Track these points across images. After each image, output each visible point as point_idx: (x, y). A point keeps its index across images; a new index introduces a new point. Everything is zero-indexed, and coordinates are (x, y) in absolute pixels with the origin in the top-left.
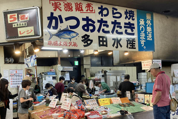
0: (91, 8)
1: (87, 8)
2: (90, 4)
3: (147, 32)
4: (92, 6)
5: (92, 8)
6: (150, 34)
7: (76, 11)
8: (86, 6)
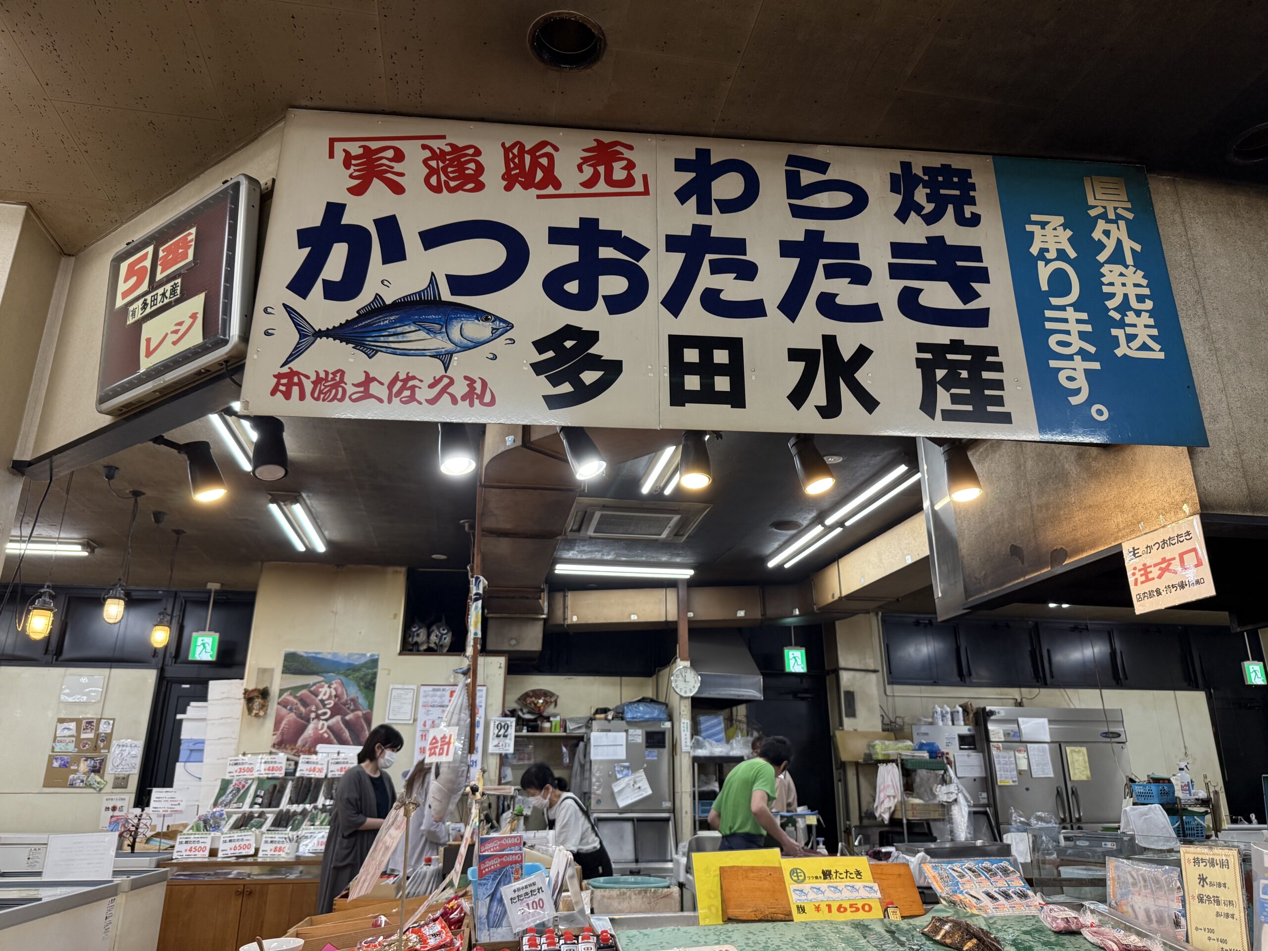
0: (618, 166)
1: (588, 171)
2: (617, 143)
3: (1111, 304)
4: (627, 153)
5: (630, 165)
6: (1138, 313)
7: (508, 188)
8: (585, 160)
